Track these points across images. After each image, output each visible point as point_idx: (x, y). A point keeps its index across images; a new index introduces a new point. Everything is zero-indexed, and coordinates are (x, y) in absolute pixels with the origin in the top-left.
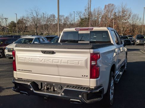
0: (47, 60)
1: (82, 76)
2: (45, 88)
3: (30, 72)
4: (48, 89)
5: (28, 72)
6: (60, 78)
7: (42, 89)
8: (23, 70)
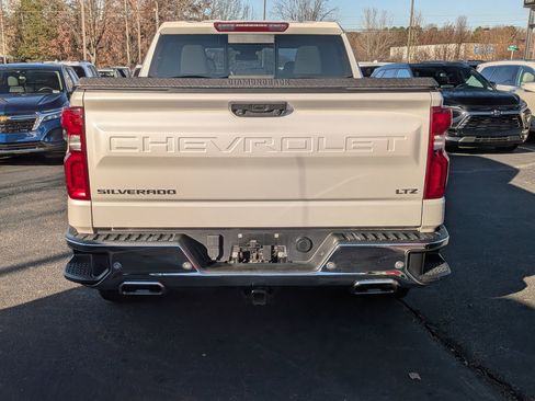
0: (259, 141)
1: (397, 192)
2: (235, 255)
3: (167, 196)
4: (245, 257)
5: (157, 196)
6: (306, 208)
7: (223, 260)
8: (129, 192)
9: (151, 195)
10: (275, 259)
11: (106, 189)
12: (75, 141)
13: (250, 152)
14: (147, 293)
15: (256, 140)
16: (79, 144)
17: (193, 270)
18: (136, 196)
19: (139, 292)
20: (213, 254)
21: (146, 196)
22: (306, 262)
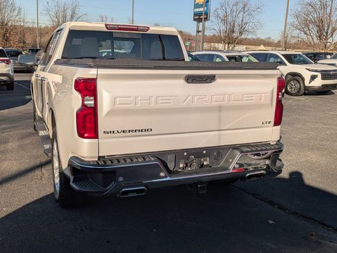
1: (263, 123)
2: (181, 166)
5: (141, 133)
6: (220, 135)
7: (175, 169)
8: (124, 132)
9: (137, 133)
10: (202, 166)
11: (109, 130)
12: (90, 100)
13: (195, 104)
14: (135, 195)
15: (199, 97)
16: (93, 102)
17: (166, 177)
18: (128, 134)
19: (130, 195)
20: (171, 166)
21: (134, 133)
22: (219, 166)
